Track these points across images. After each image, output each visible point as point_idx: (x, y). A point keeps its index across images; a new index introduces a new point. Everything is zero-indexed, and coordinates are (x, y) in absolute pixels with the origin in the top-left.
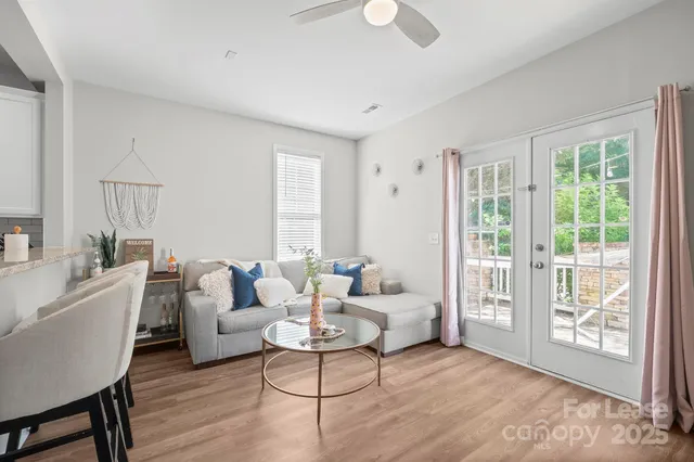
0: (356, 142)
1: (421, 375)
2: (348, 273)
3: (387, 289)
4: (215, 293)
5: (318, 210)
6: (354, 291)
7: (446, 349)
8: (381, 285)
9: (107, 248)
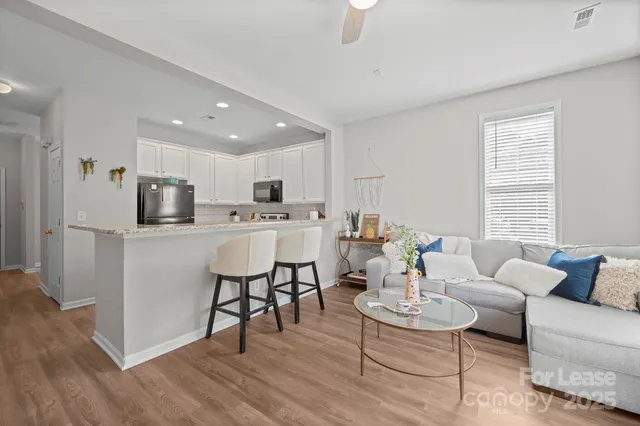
8: (638, 297)
9: (354, 220)
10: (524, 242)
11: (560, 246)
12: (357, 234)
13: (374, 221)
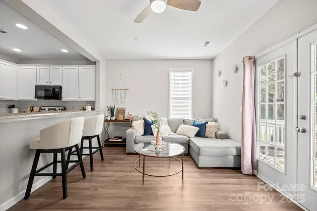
0: (212, 60)
1: (210, 183)
2: (197, 126)
3: (218, 136)
4: (138, 128)
5: (190, 95)
6: (198, 135)
7: (242, 175)
8: (216, 133)
9: (112, 110)
10: (184, 118)
11: (194, 119)
12: (113, 118)
13: (123, 111)
